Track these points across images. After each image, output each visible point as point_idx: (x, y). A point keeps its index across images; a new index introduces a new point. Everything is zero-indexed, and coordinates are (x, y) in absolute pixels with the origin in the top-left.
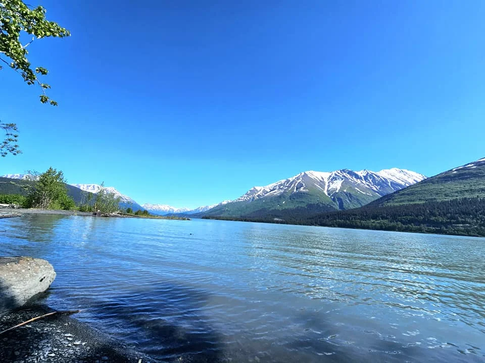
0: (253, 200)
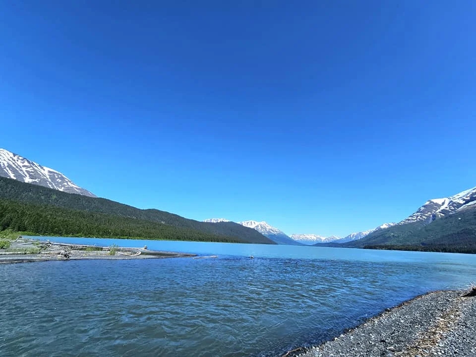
0: (433, 220)
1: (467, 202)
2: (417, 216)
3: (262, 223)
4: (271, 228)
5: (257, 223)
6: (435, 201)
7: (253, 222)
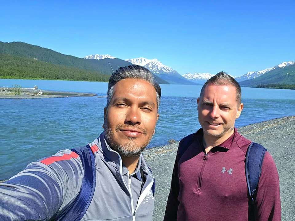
3: (153, 61)
4: (163, 66)
5: (148, 61)
7: (143, 59)
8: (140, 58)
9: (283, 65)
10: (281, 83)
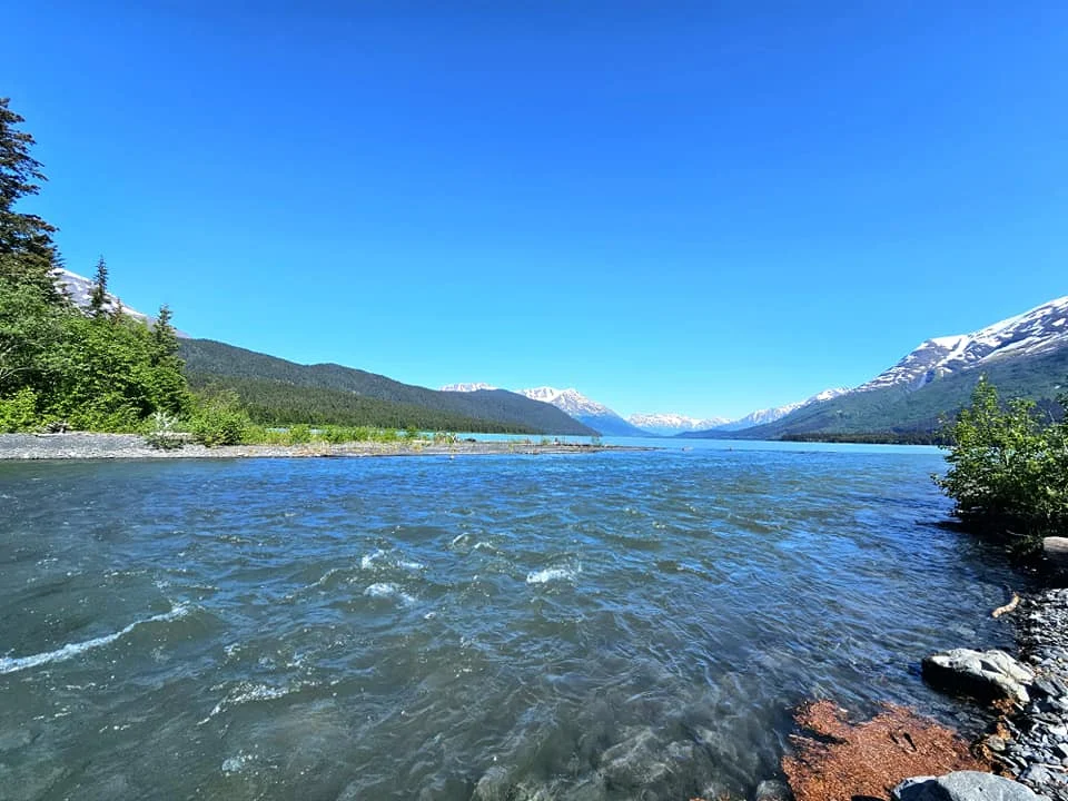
0: (927, 381)
1: (1006, 343)
2: (897, 375)
3: (568, 392)
4: (586, 402)
5: (557, 393)
6: (939, 341)
7: (548, 390)
8: (542, 388)
9: (825, 396)
10: (828, 430)
